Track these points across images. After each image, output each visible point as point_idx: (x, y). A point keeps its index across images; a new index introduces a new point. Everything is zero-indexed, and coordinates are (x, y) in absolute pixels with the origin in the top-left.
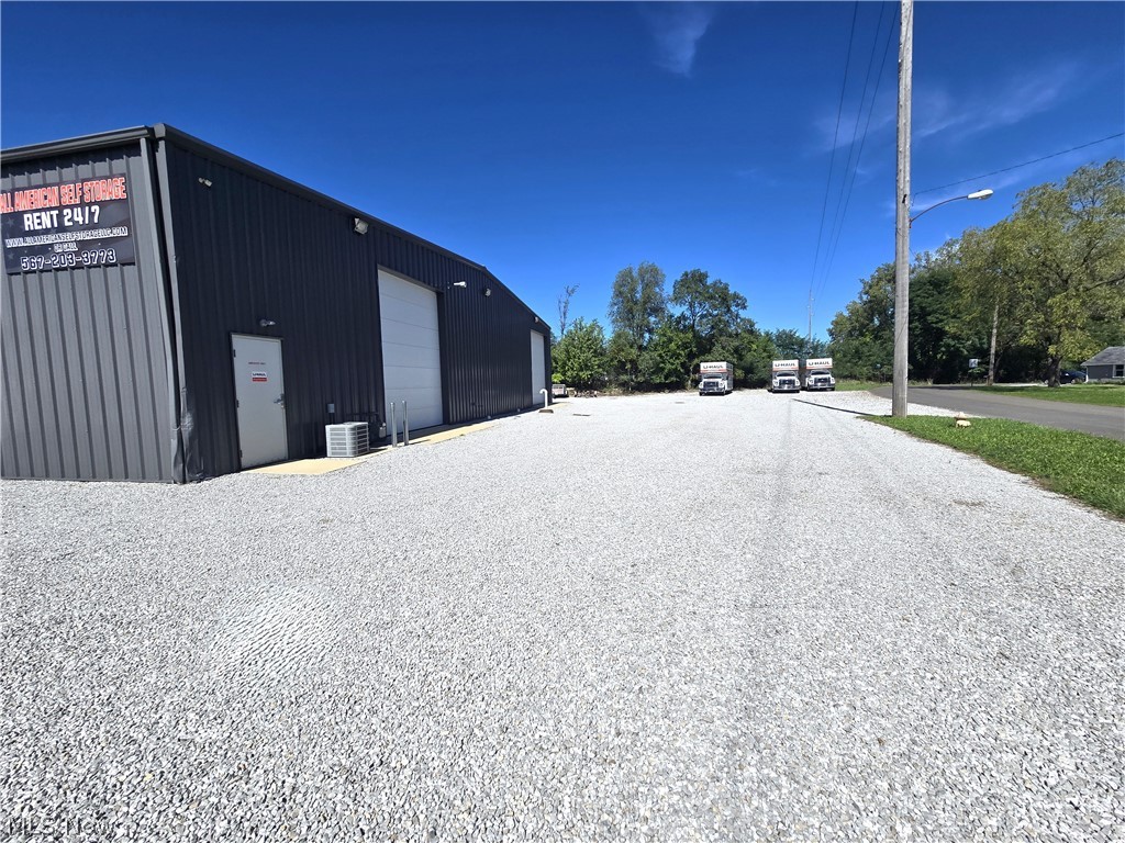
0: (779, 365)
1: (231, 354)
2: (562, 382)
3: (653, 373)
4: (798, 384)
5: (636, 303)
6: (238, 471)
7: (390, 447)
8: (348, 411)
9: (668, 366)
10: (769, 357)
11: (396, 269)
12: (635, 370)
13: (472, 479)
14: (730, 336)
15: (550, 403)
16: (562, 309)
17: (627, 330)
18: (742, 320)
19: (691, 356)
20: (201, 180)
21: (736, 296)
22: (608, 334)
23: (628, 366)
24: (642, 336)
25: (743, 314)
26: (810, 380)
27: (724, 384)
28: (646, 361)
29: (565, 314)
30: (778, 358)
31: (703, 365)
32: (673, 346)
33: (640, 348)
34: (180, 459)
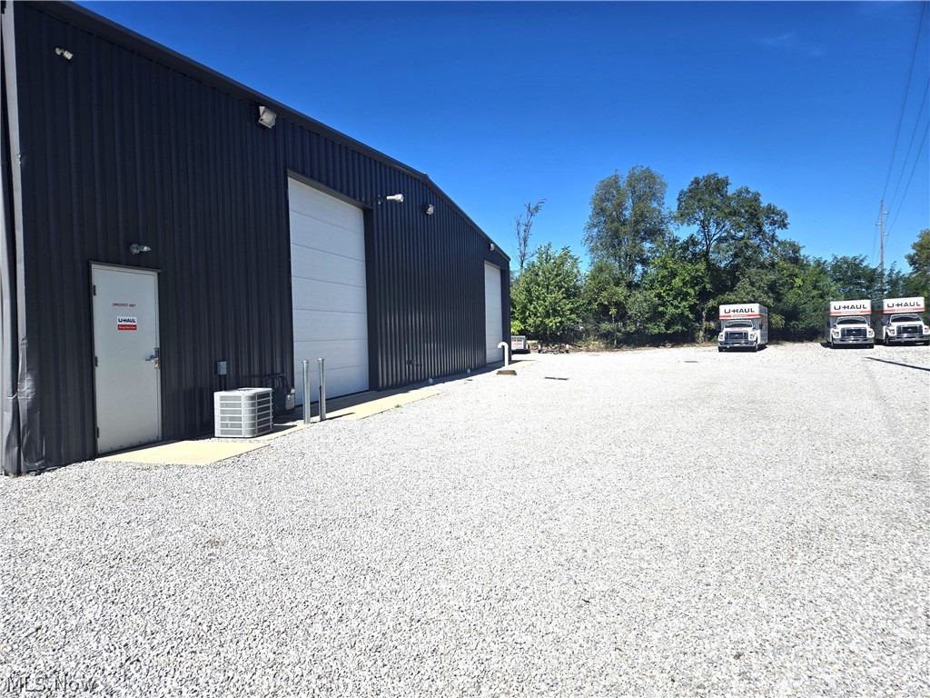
0: (838, 307)
1: (89, 291)
2: (521, 332)
3: (649, 320)
4: (871, 334)
5: (624, 224)
6: (92, 458)
7: (299, 423)
8: (245, 372)
9: (671, 310)
10: (822, 296)
11: (312, 177)
12: (622, 316)
13: (423, 476)
14: (762, 266)
15: (511, 362)
16: (522, 234)
17: (611, 260)
18: (780, 243)
19: (704, 296)
20: (58, 52)
21: (771, 210)
22: (585, 267)
23: (613, 311)
24: (632, 269)
25: (781, 235)
26: (892, 329)
27: (755, 335)
28: (638, 303)
29: (525, 241)
30: (836, 298)
31: (722, 308)
32: (677, 282)
33: (630, 286)
34: (14, 440)
